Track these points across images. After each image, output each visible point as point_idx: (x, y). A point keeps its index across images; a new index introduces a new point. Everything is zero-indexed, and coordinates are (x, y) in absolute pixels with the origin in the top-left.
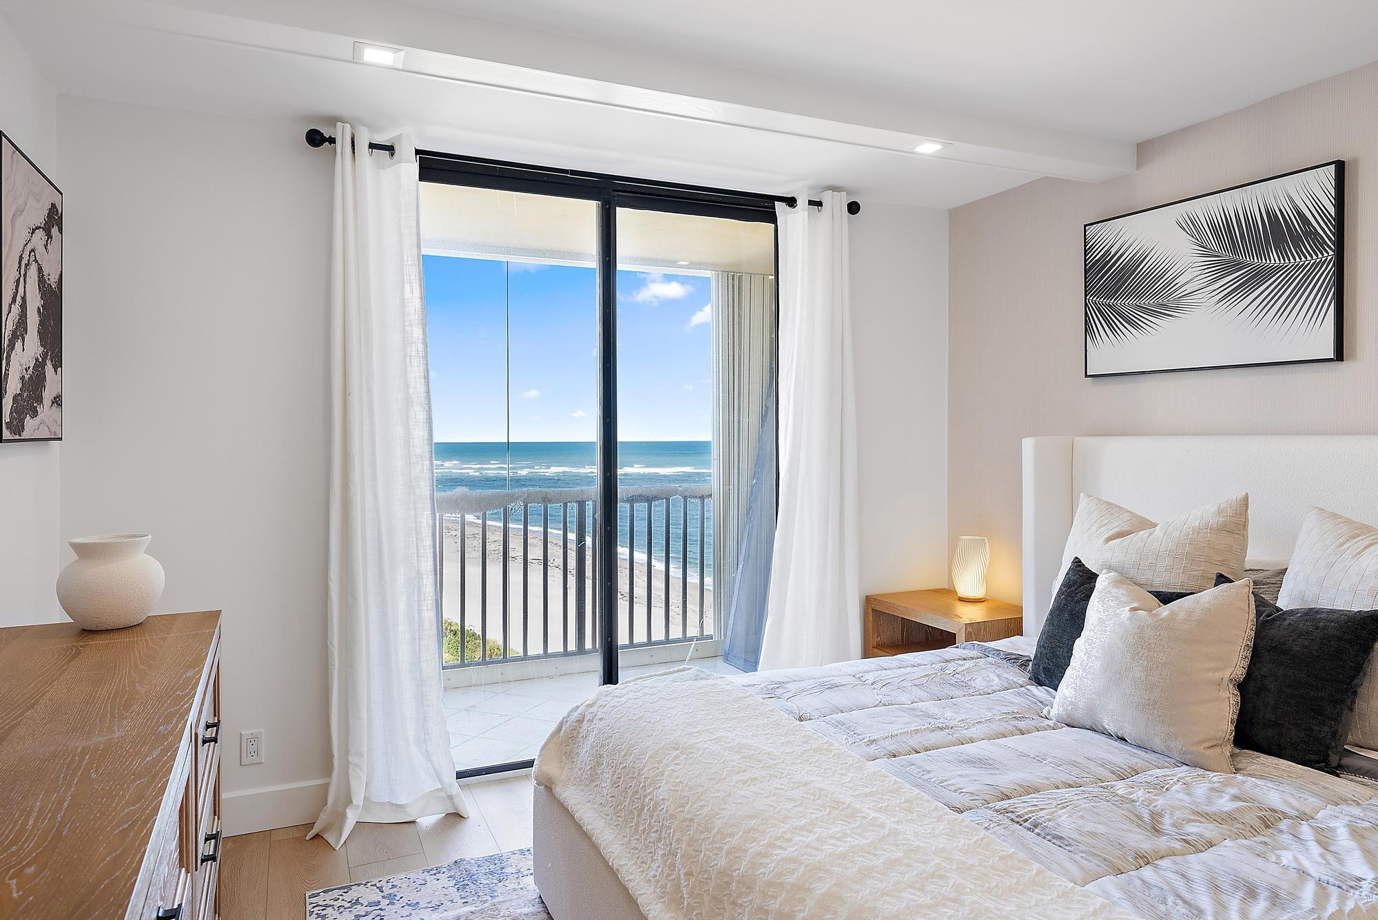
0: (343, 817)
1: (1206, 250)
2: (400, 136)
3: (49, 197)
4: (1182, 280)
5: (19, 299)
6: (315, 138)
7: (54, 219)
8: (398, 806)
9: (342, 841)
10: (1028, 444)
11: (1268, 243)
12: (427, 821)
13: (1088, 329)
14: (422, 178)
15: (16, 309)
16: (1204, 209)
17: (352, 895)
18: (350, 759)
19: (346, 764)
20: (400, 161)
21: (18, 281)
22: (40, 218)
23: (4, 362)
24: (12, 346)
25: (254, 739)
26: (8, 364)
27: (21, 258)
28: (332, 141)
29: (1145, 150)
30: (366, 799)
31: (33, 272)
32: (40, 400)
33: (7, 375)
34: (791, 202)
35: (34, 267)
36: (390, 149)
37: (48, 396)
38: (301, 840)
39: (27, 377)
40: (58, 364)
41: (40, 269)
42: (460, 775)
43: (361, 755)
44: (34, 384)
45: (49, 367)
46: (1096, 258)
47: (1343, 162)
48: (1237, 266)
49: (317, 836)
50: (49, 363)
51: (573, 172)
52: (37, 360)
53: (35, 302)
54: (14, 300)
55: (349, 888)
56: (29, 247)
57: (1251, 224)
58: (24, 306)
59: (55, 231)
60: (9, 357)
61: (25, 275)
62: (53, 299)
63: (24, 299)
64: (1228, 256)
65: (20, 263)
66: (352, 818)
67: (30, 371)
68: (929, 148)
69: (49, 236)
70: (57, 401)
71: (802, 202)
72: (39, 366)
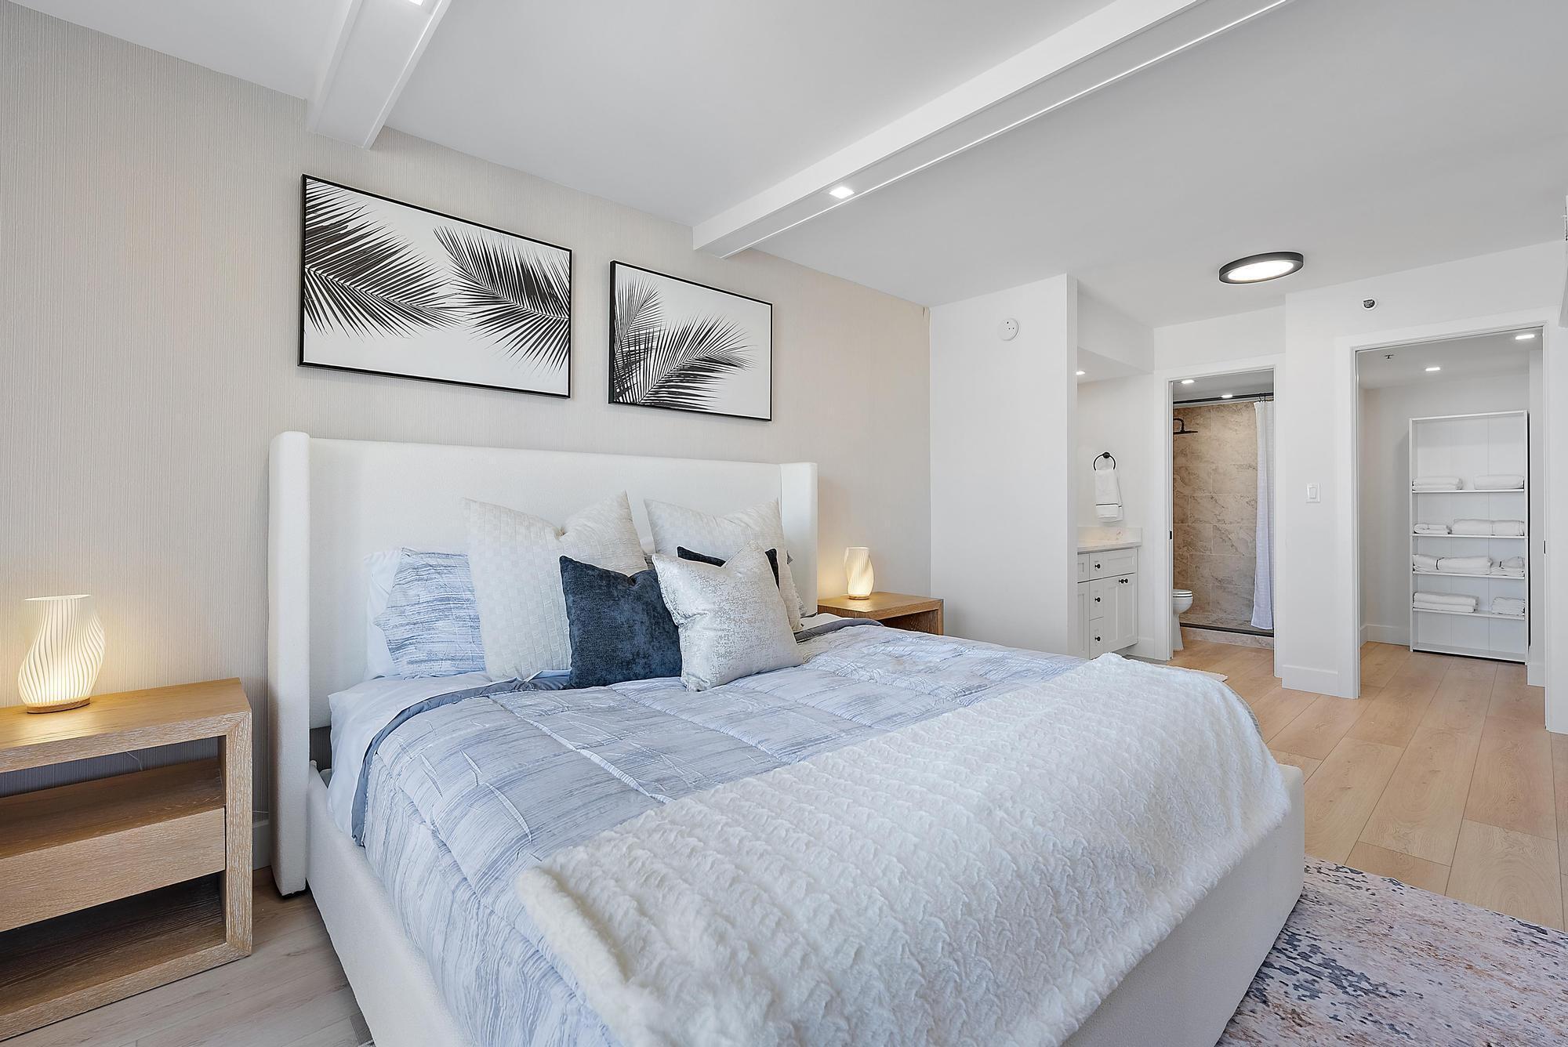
1: (465, 272)
4: (441, 292)
11: (522, 290)
13: (304, 303)
16: (464, 234)
46: (324, 224)
48: (494, 299)
57: (507, 268)
64: (487, 287)
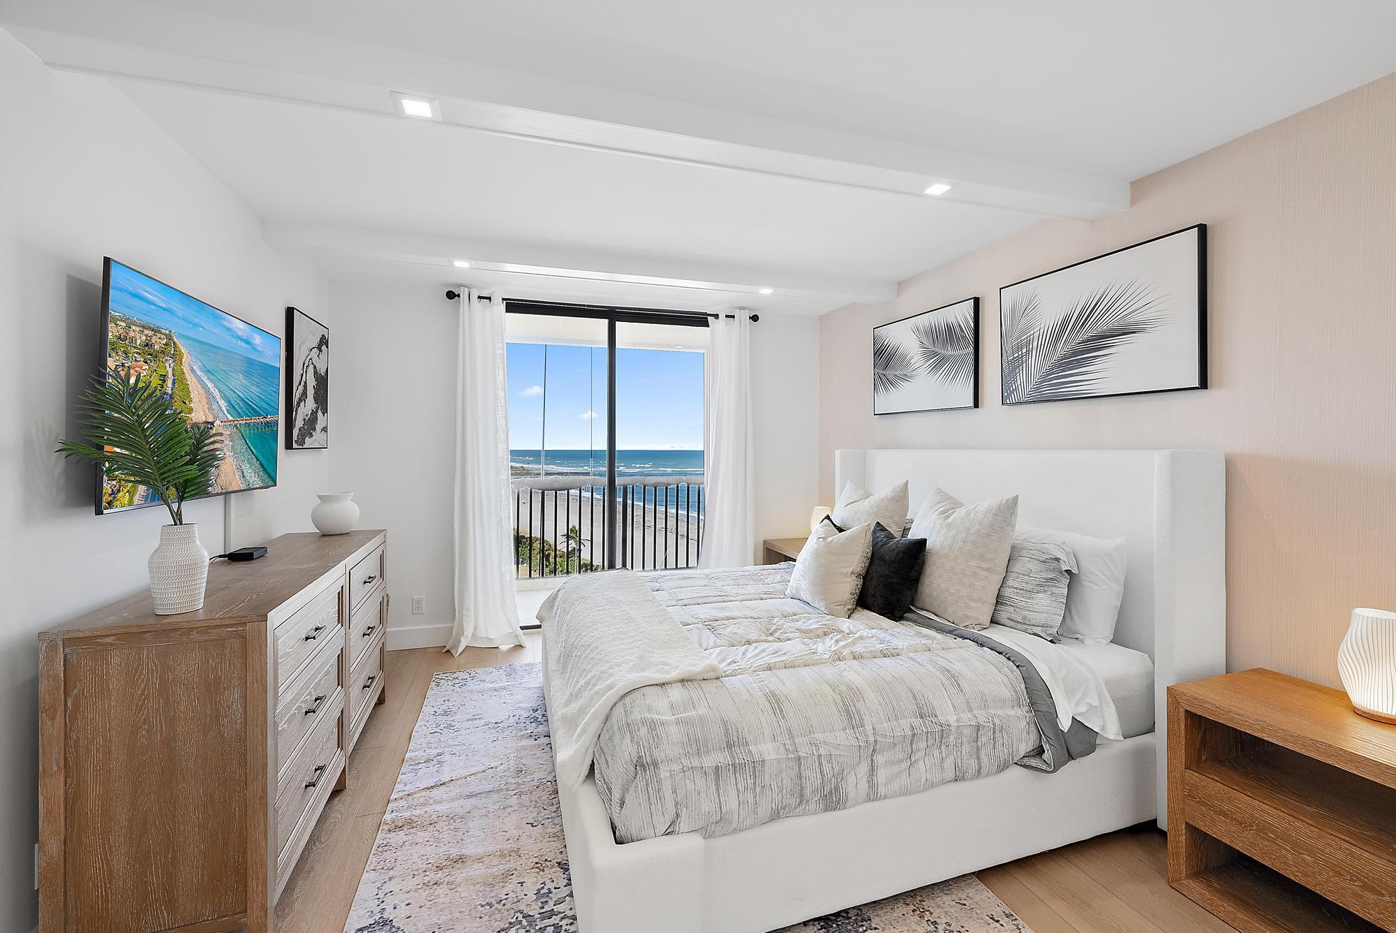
0: (460, 641)
1: (923, 344)
2: (493, 292)
3: (321, 331)
4: (913, 361)
5: (302, 383)
6: (451, 295)
7: (324, 341)
8: (490, 639)
9: (459, 653)
10: (838, 453)
11: (946, 341)
12: (504, 648)
13: (875, 388)
14: (507, 311)
15: (301, 388)
16: (923, 321)
17: (456, 675)
18: (464, 612)
19: (461, 615)
20: (493, 305)
21: (302, 375)
22: (315, 343)
23: (294, 413)
24: (298, 405)
25: (419, 602)
26: (296, 413)
27: (304, 363)
28: (459, 296)
29: (901, 285)
30: (474, 635)
31: (311, 369)
32: (314, 429)
33: (295, 418)
34: (716, 316)
35: (311, 367)
36: (489, 298)
37: (319, 427)
38: (440, 652)
39: (307, 419)
40: (325, 411)
41: (315, 367)
42: (523, 628)
43: (469, 611)
44: (311, 422)
45: (320, 413)
46: (879, 348)
47: (979, 298)
48: (935, 354)
49: (448, 651)
50: (319, 411)
51: (587, 306)
52: (313, 410)
53: (311, 383)
54: (300, 384)
55: (455, 673)
56: (309, 358)
57: (940, 330)
58: (305, 386)
59: (324, 348)
60: (297, 410)
61: (306, 371)
62: (322, 382)
63: (305, 383)
64: (932, 348)
65: (303, 366)
66: (464, 643)
67: (309, 416)
68: (766, 291)
69: (321, 351)
70: (325, 429)
71: (722, 316)
72: (314, 413)
